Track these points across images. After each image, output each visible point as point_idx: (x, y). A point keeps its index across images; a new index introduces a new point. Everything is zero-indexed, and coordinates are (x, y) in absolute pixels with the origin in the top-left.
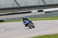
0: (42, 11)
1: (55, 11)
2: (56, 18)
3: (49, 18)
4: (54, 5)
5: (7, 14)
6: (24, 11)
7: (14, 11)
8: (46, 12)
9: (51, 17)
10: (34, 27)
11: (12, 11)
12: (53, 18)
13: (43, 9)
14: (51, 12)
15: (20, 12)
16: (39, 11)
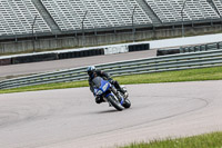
0: (146, 47)
1: (195, 49)
2: (197, 76)
3: (170, 74)
4: (190, 25)
5: (12, 61)
6: (76, 47)
7: (36, 47)
8: (160, 53)
9: (180, 72)
10: (127, 106)
11: (31, 48)
12: (186, 75)
13: (149, 40)
14: (178, 51)
16: (132, 49)
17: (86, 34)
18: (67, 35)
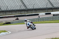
0: (50, 14)
3: (57, 21)
7: (21, 13)
8: (54, 15)
11: (19, 13)
13: (51, 12)
15: (27, 14)
16: (46, 14)
17: (34, 10)
18: (29, 10)
